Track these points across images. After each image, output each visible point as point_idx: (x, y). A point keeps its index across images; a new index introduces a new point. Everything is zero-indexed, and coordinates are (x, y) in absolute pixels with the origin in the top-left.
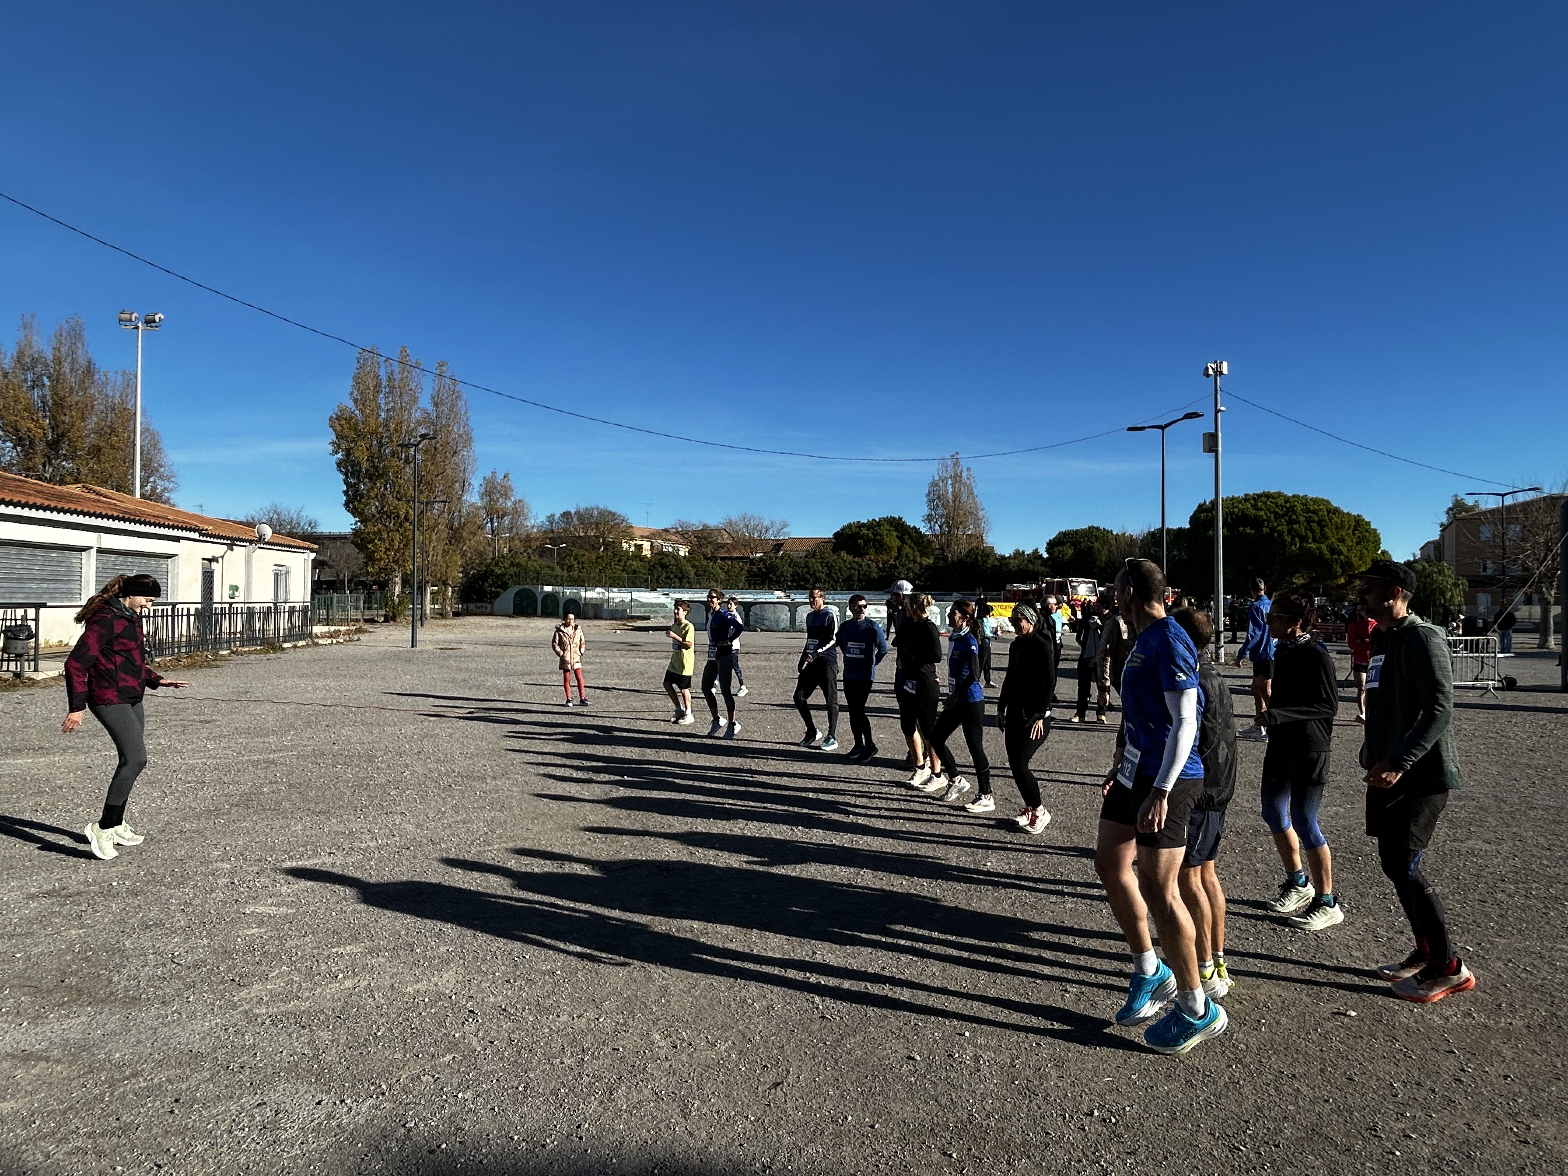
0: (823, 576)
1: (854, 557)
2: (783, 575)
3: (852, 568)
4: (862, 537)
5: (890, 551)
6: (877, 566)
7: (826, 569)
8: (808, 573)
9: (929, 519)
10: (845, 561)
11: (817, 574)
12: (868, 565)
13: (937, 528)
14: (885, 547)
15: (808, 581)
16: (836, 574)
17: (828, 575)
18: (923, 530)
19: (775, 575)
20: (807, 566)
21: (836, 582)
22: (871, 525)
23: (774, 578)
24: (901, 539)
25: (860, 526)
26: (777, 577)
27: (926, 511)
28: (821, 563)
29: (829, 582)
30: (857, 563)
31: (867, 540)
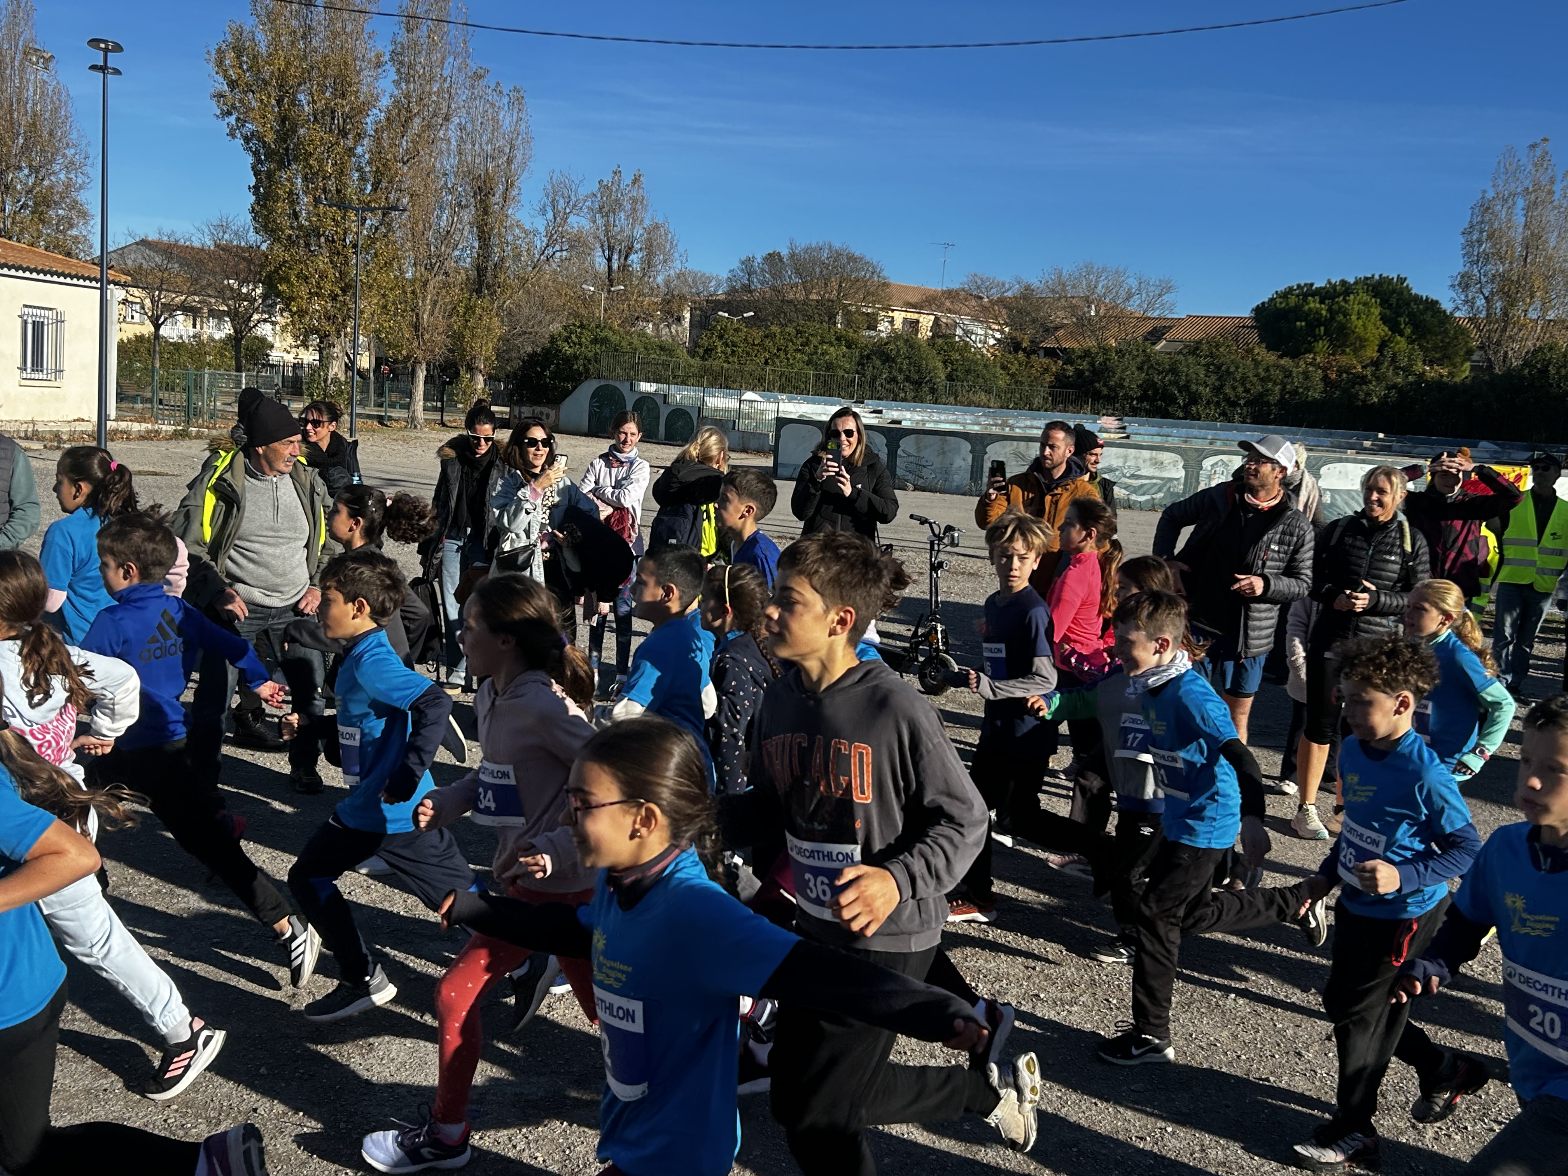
0: (1206, 392)
1: (1281, 357)
2: (1122, 387)
3: (1268, 379)
4: (1305, 317)
5: (1363, 347)
6: (1325, 378)
7: (1214, 377)
8: (1175, 383)
9: (1464, 283)
10: (1257, 363)
11: (1194, 387)
12: (1306, 375)
13: (1481, 302)
14: (1352, 338)
15: (1173, 400)
16: (1234, 388)
17: (1217, 390)
18: (1447, 306)
19: (1105, 385)
20: (1173, 370)
21: (1234, 404)
22: (1328, 294)
23: (1105, 391)
24: (1388, 320)
25: (1307, 292)
26: (1110, 389)
27: (1459, 266)
28: (1207, 365)
29: (1218, 404)
30: (1283, 368)
31: (1314, 322)
